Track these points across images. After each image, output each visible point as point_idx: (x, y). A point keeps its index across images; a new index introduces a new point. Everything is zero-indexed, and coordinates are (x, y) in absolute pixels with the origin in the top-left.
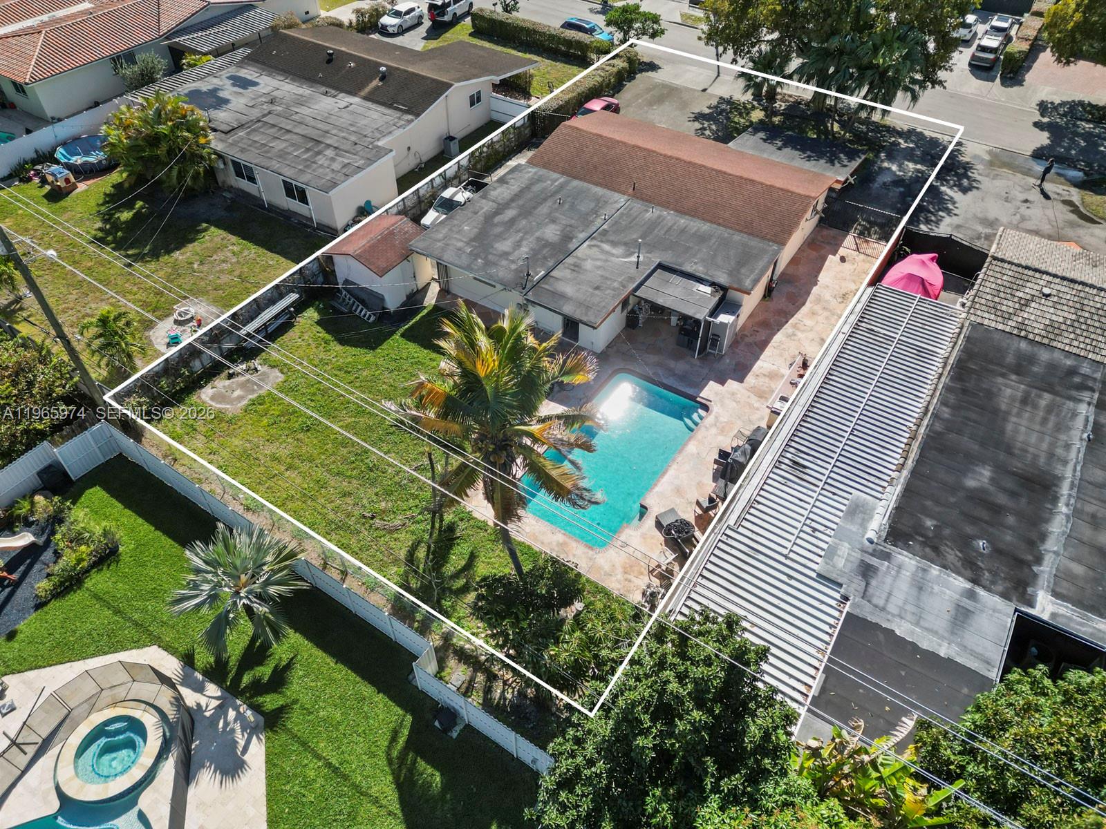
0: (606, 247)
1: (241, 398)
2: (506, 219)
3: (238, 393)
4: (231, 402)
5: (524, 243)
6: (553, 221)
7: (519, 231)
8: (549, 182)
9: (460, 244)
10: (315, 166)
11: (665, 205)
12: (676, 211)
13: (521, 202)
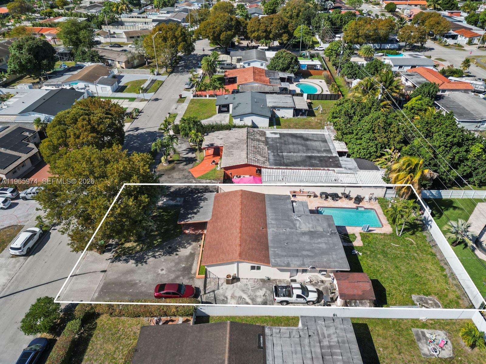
0: (298, 225)
1: (430, 300)
2: (309, 252)
3: (430, 302)
4: (434, 301)
5: (316, 242)
6: (299, 241)
7: (312, 246)
8: (277, 252)
9: (334, 256)
10: (340, 340)
11: (265, 220)
12: (266, 216)
13: (296, 253)
